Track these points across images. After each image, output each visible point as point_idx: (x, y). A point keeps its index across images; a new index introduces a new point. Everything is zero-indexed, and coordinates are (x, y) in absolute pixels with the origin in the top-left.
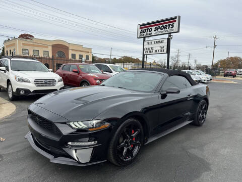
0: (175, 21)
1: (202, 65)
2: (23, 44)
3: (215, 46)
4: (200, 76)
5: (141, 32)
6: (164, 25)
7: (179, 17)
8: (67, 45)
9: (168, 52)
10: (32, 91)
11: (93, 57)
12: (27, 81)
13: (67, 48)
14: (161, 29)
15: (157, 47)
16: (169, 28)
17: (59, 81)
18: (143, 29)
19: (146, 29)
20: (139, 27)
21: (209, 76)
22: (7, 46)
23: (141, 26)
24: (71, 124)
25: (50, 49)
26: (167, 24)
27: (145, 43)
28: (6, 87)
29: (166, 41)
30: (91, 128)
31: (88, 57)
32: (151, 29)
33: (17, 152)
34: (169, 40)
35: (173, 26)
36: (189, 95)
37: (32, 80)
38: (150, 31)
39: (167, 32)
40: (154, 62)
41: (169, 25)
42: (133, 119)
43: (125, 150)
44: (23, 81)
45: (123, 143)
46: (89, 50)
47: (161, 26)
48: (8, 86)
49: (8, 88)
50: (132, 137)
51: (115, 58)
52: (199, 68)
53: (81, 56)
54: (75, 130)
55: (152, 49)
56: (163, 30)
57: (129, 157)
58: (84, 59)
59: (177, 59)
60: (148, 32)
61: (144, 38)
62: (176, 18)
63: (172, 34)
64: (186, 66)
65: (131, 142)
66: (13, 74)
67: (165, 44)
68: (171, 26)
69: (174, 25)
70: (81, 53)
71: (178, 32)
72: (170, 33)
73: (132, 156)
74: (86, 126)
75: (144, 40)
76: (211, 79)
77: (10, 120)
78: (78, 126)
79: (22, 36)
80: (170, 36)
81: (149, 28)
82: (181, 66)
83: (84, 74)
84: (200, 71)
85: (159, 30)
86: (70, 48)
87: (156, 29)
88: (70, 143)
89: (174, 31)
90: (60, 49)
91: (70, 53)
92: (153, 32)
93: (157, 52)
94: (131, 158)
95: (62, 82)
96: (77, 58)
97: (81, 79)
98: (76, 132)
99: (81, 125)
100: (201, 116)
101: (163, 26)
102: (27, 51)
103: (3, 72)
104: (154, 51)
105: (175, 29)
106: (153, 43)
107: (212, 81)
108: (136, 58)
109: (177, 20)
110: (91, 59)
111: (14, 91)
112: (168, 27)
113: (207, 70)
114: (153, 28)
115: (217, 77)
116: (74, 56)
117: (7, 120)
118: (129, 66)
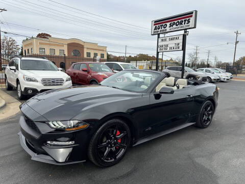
0: (191, 16)
1: (223, 62)
2: (40, 43)
3: (237, 42)
4: (220, 75)
5: (155, 29)
6: (180, 21)
7: (196, 12)
8: (83, 44)
9: (184, 49)
10: (39, 90)
11: (108, 56)
12: (35, 81)
13: (82, 47)
14: (177, 25)
15: (172, 44)
16: (185, 24)
17: (67, 81)
18: (157, 26)
19: (160, 25)
20: (153, 23)
21: (229, 75)
22: (25, 46)
23: (155, 22)
24: (51, 123)
25: (65, 48)
26: (184, 19)
27: (160, 40)
28: (16, 86)
29: (181, 38)
30: (68, 128)
31: (102, 56)
32: (166, 25)
33: (12, 155)
34: (184, 37)
35: (189, 22)
36: (189, 96)
37: (39, 79)
38: (164, 28)
39: (182, 28)
40: (171, 60)
41: (185, 21)
42: (118, 120)
43: (107, 151)
44: (31, 80)
45: (105, 143)
46: (103, 49)
47: (176, 22)
48: (17, 85)
49: (17, 87)
50: (116, 139)
51: (130, 56)
52: (220, 66)
53: (96, 55)
54: (54, 130)
55: (167, 46)
56: (179, 26)
57: (111, 159)
58: (98, 57)
59: (195, 56)
60: (163, 29)
61: (159, 34)
62: (192, 13)
63: (187, 30)
64: (206, 63)
65: (115, 144)
66: (22, 73)
67: (180, 41)
68: (186, 22)
69: (190, 20)
70: (96, 52)
71: (195, 27)
72: (186, 29)
73: (115, 158)
74: (64, 126)
75: (159, 37)
76: (231, 78)
77: (14, 120)
78: (57, 125)
79: (39, 36)
80: (185, 32)
81: (164, 24)
82: (200, 63)
83: (94, 72)
84: (220, 70)
85: (175, 26)
86: (85, 46)
87: (171, 26)
88: (49, 142)
89: (190, 27)
90: (76, 48)
91: (86, 51)
92: (168, 29)
93: (172, 49)
94: (113, 160)
95: (71, 81)
96: (92, 56)
97: (91, 78)
98: (55, 131)
99: (60, 125)
100: (205, 118)
101: (178, 22)
102: (44, 50)
103: (13, 71)
104: (168, 48)
105: (191, 24)
106: (168, 40)
107: (232, 80)
108: (151, 56)
109: (194, 14)
110: (105, 57)
111: (23, 90)
112: (183, 23)
113: (227, 68)
114: (168, 24)
115: (238, 75)
116: (89, 54)
117: (10, 120)
118: (144, 64)
